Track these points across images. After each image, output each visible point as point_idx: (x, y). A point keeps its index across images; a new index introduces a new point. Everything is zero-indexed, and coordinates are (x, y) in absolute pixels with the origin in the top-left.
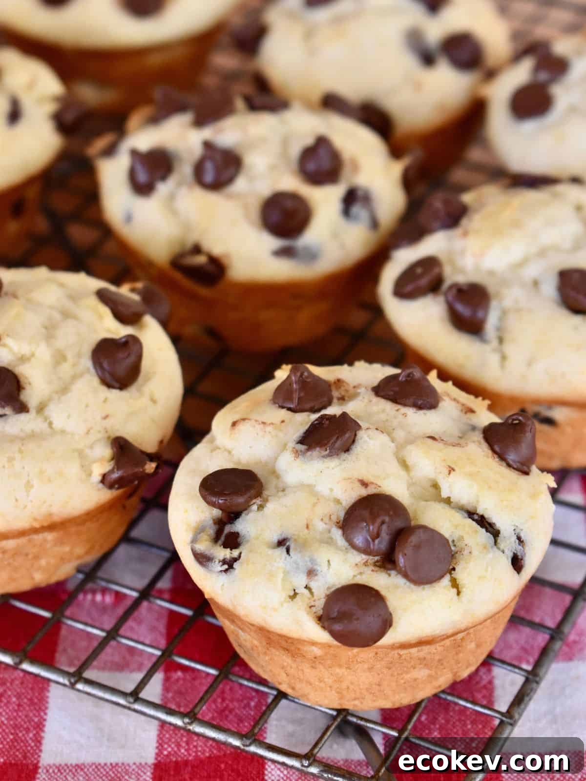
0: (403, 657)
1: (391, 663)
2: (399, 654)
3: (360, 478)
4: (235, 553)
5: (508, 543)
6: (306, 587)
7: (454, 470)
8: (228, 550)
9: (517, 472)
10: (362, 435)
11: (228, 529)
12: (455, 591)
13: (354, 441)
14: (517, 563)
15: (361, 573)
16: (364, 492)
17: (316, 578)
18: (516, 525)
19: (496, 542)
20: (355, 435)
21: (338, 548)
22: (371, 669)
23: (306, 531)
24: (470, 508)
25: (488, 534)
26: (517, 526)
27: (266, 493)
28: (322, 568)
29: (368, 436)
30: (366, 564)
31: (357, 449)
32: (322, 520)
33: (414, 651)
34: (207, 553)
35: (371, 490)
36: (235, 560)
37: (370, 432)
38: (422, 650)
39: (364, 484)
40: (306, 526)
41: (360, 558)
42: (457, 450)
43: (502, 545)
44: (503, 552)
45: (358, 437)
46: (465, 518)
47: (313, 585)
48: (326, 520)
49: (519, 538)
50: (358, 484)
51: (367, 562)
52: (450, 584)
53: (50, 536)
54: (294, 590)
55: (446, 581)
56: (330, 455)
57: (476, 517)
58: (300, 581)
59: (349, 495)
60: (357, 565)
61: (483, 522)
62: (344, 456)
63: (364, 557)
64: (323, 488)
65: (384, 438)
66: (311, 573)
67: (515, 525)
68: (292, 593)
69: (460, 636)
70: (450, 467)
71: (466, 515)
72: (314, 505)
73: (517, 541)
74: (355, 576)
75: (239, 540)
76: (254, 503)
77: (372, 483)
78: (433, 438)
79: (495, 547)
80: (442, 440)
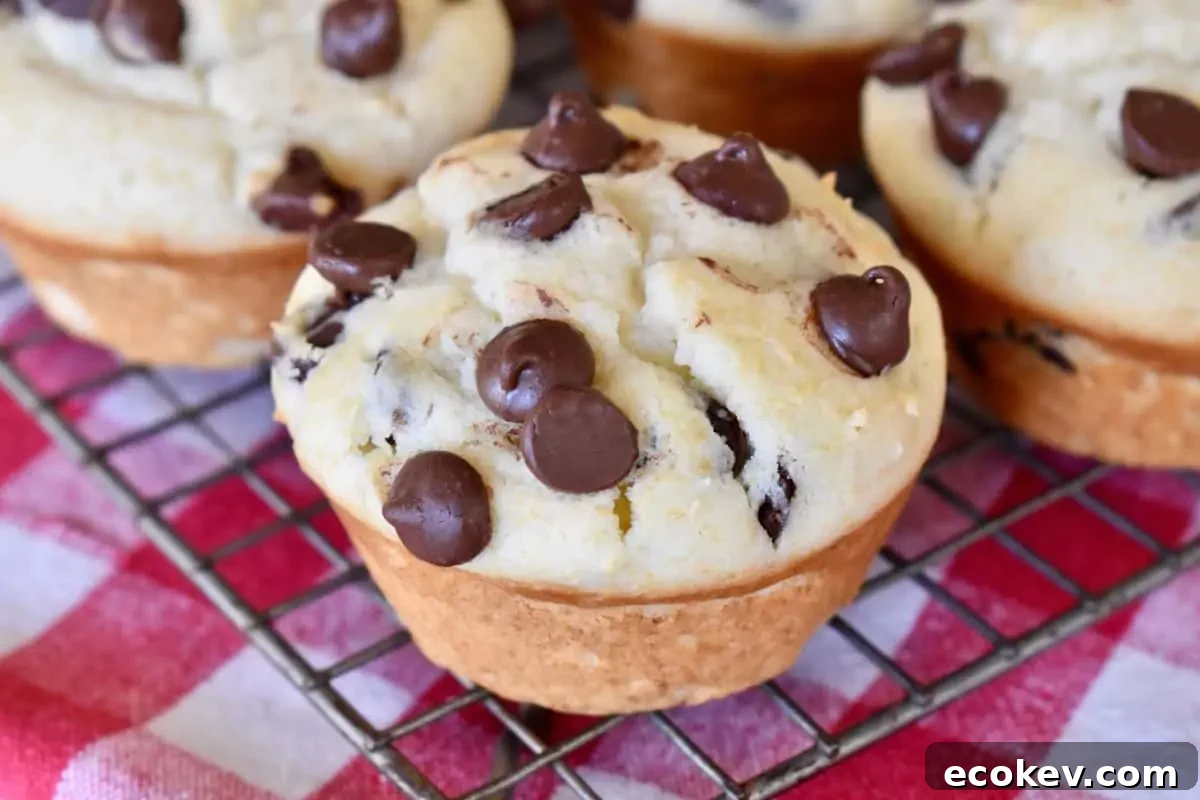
0: (535, 614)
1: (517, 618)
2: (528, 606)
3: (542, 288)
4: (317, 354)
5: (761, 476)
6: (391, 441)
7: (708, 321)
8: (310, 346)
10: (587, 221)
11: (337, 317)
12: (615, 519)
13: (566, 227)
14: (770, 519)
15: (477, 442)
16: (540, 312)
17: (406, 427)
18: (787, 448)
19: (737, 470)
20: (576, 217)
21: (462, 394)
22: (487, 619)
23: (420, 347)
24: (719, 395)
25: (727, 448)
26: (788, 452)
27: (407, 275)
28: (416, 413)
29: (598, 228)
30: (492, 429)
31: (567, 241)
32: (456, 337)
33: (554, 608)
34: (284, 343)
35: (553, 313)
36: (314, 364)
37: (603, 222)
38: (567, 613)
39: (546, 300)
40: (424, 339)
41: (487, 417)
43: (750, 472)
44: (747, 489)
45: (578, 223)
46: (697, 407)
47: (398, 438)
48: (464, 340)
49: (783, 472)
50: (536, 298)
51: (494, 426)
52: (613, 505)
54: (370, 439)
55: (606, 498)
56: (511, 237)
57: (722, 414)
58: (383, 427)
59: (515, 310)
60: (475, 426)
61: (728, 428)
62: (539, 245)
63: (493, 417)
64: (482, 291)
65: (627, 242)
66: (399, 416)
67: (783, 449)
68: (364, 443)
70: (704, 315)
71: (703, 405)
72: (454, 310)
73: (778, 476)
74: (466, 444)
75: (339, 337)
76: (380, 285)
77: (557, 301)
78: (709, 263)
79: (729, 476)
80: (727, 271)
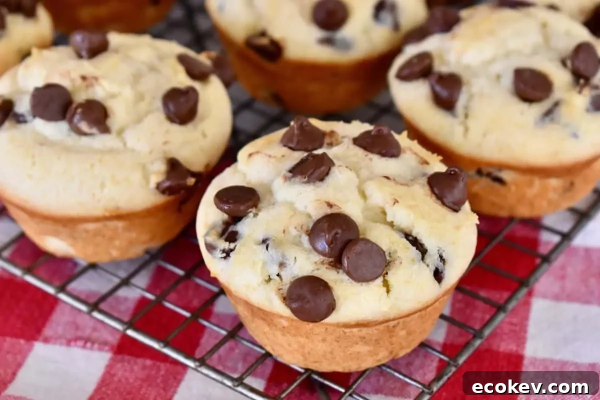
0: (347, 334)
1: (338, 338)
2: (344, 332)
3: (327, 201)
4: (232, 246)
5: (432, 259)
6: (278, 275)
7: (398, 202)
8: (228, 243)
9: (449, 210)
10: (334, 170)
11: (231, 229)
12: (385, 289)
13: (327, 174)
14: (438, 275)
15: (318, 269)
16: (329, 211)
17: (285, 269)
18: (440, 246)
19: (423, 259)
20: (330, 169)
21: (305, 250)
22: (324, 340)
23: (283, 235)
24: (407, 231)
25: (418, 251)
26: (441, 248)
27: (260, 205)
28: (290, 262)
29: (340, 172)
30: (322, 263)
31: (329, 180)
32: (296, 228)
33: (355, 330)
34: (214, 244)
35: (334, 210)
36: (232, 250)
37: (341, 169)
38: (361, 331)
39: (330, 205)
40: (282, 231)
41: (318, 258)
42: (404, 188)
43: (428, 259)
44: (428, 266)
45: (332, 171)
46: (402, 237)
47: (282, 274)
48: (299, 228)
49: (441, 257)
50: (326, 205)
51: (323, 261)
52: (382, 284)
53: (120, 224)
54: (269, 276)
55: (380, 280)
56: (308, 182)
57: (410, 238)
58: (274, 270)
59: (317, 212)
60: (316, 263)
61: (415, 242)
62: (319, 183)
63: (322, 258)
64: (300, 206)
65: (351, 175)
66: (282, 265)
67: (439, 247)
68: (267, 278)
69: (391, 324)
70: (395, 200)
71: (403, 236)
72: (291, 217)
73: (439, 259)
74: (313, 271)
75: (237, 236)
76: (250, 212)
77: (335, 205)
78: (388, 178)
79: (421, 261)
80: (395, 180)
